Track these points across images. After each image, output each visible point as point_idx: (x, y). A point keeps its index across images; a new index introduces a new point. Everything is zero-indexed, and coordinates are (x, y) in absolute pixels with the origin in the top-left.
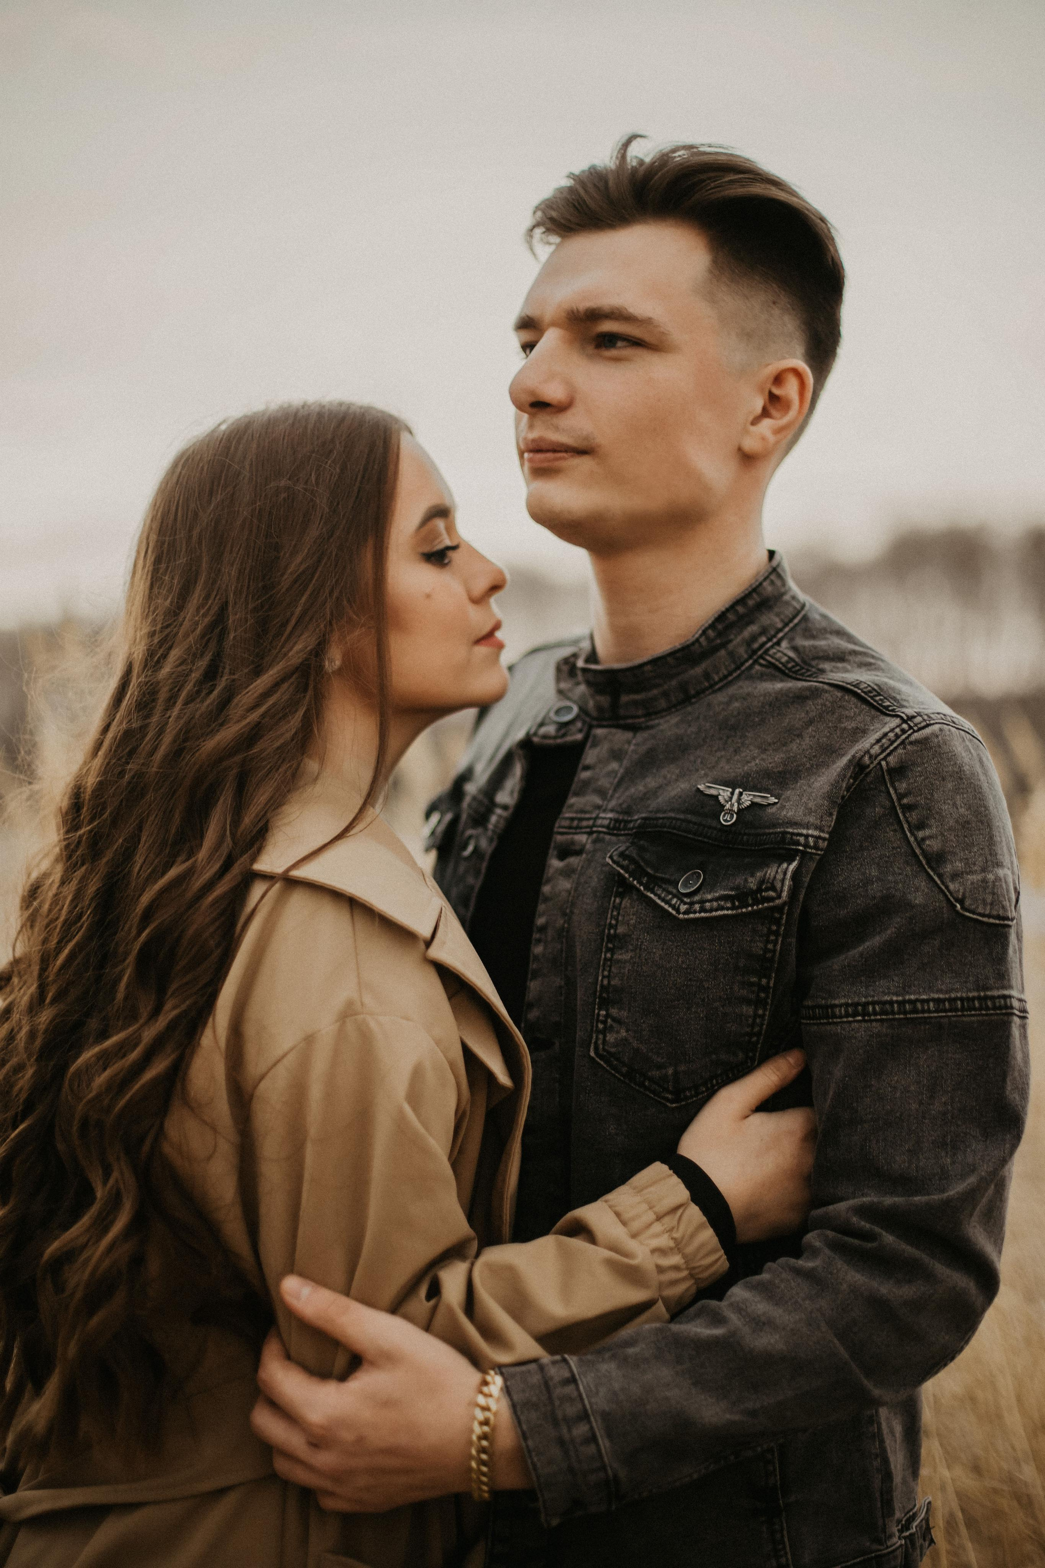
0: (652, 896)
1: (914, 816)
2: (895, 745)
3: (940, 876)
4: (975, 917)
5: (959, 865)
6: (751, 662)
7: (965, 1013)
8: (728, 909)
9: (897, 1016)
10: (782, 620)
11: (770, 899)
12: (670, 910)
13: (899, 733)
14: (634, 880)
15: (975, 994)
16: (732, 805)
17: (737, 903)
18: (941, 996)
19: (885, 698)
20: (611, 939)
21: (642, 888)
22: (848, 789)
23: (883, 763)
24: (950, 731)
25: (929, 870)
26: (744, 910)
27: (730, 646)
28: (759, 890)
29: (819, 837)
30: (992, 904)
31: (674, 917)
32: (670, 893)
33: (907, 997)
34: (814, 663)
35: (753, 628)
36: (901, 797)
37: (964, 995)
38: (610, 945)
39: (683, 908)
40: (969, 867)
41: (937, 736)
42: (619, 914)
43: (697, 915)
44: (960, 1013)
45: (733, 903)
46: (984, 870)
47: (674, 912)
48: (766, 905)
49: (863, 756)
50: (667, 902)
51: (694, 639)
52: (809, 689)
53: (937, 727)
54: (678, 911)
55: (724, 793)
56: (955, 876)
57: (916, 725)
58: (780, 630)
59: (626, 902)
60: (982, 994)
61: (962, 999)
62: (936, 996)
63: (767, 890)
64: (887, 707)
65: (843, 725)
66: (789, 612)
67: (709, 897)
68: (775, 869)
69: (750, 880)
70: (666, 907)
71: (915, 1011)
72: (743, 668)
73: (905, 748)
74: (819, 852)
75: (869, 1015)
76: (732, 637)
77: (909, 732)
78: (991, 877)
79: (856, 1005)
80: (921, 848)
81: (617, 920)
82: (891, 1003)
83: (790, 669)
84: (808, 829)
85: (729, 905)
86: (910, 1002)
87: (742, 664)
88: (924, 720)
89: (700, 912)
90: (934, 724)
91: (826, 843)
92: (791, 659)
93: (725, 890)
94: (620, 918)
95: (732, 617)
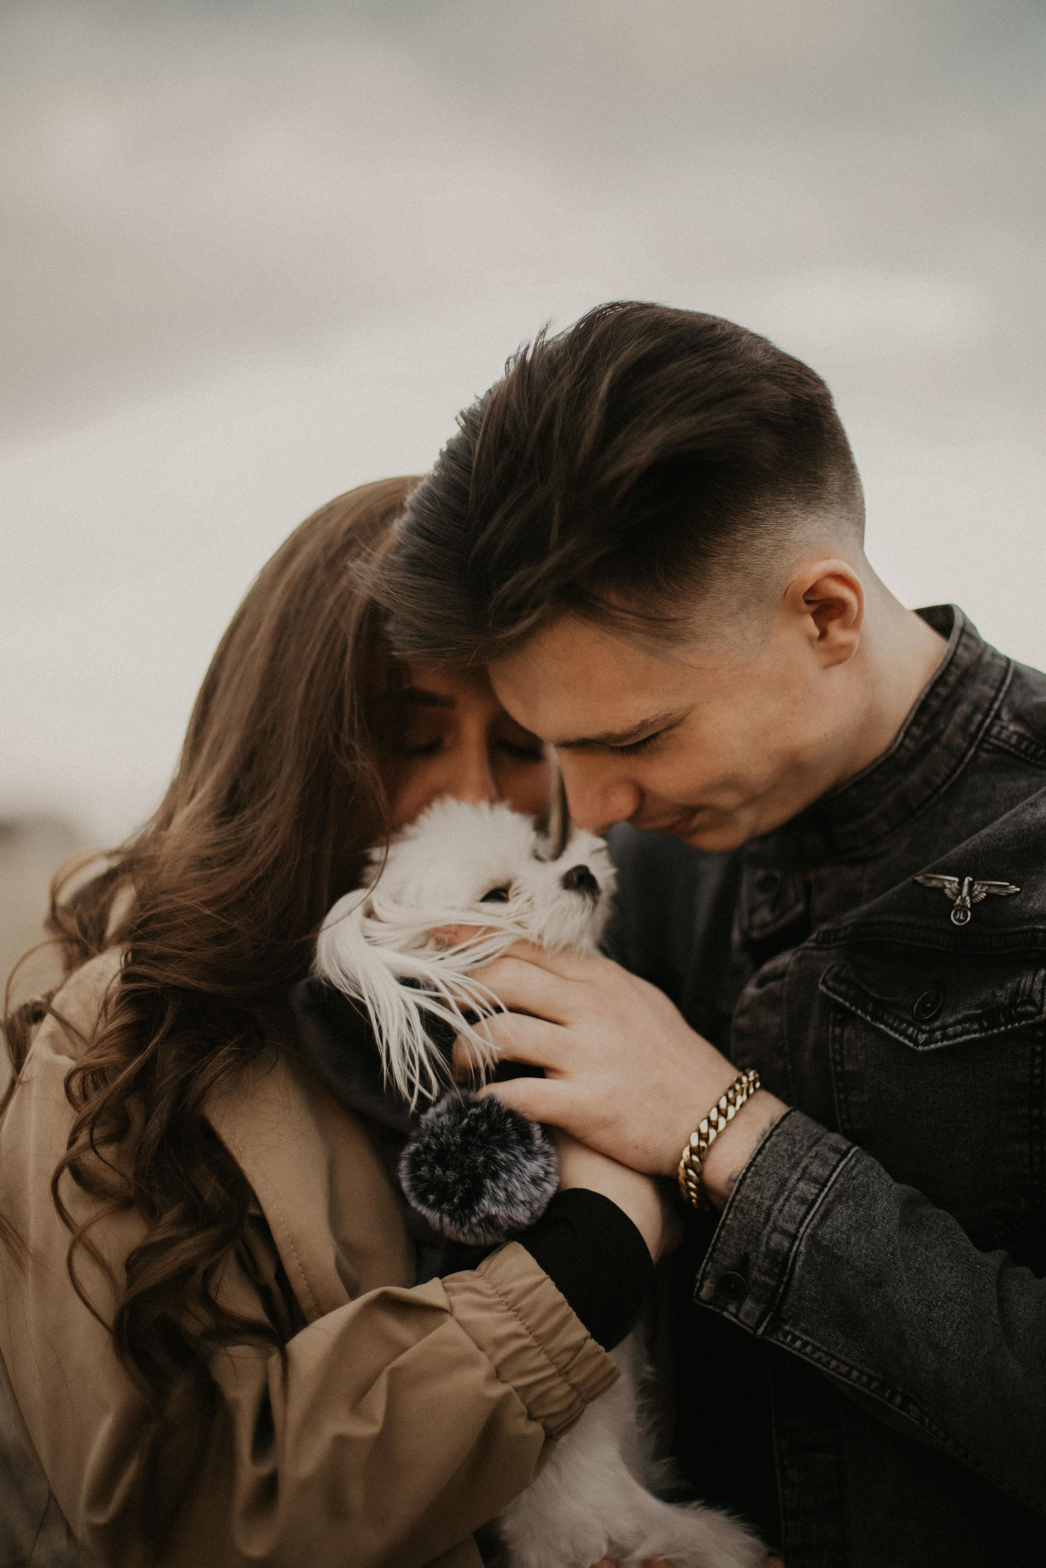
0: (882, 1026)
6: (973, 750)
8: (975, 1032)
10: (992, 687)
11: (1028, 1016)
12: (907, 1042)
14: (857, 1009)
17: (986, 1024)
20: (840, 1077)
21: (868, 1018)
26: (995, 1031)
27: (944, 739)
28: (1013, 1004)
31: (912, 1050)
32: (903, 1021)
35: (964, 708)
38: (841, 1085)
39: (922, 1038)
43: (939, 1044)
45: (981, 1024)
47: (911, 1045)
48: (1023, 1023)
50: (903, 1033)
51: (896, 746)
54: (915, 1042)
58: (992, 700)
59: (849, 1033)
63: (1023, 1004)
66: (996, 674)
67: (952, 1020)
68: (1030, 978)
69: (999, 993)
70: (901, 1039)
72: (966, 760)
76: (942, 726)
81: (841, 1055)
83: (1025, 752)
85: (976, 1027)
87: (964, 755)
89: (942, 1040)
92: (1021, 737)
93: (969, 1009)
94: (845, 1053)
95: (935, 703)
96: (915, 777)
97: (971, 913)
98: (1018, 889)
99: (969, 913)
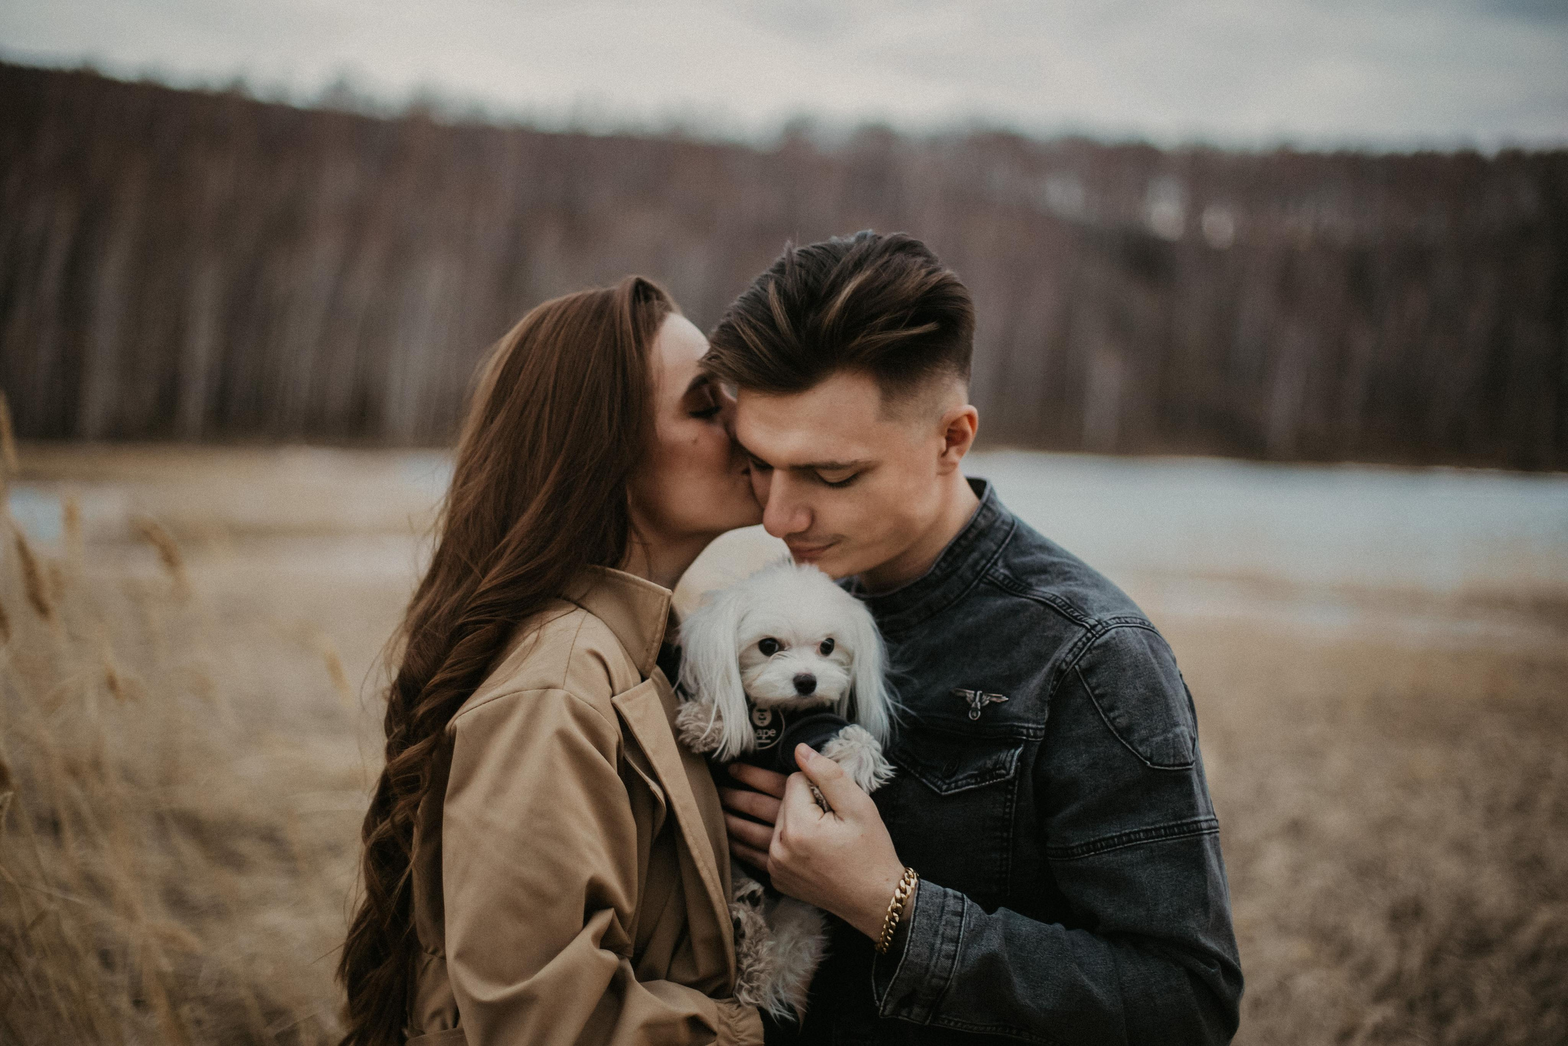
0: (924, 781)
1: (1105, 702)
2: (1084, 652)
3: (1131, 743)
4: (1162, 768)
5: (1143, 732)
6: (976, 581)
7: (1168, 838)
8: (972, 784)
9: (1118, 847)
10: (995, 544)
11: (1003, 776)
12: (936, 789)
13: (1086, 641)
14: (911, 769)
15: (1174, 823)
17: (979, 779)
18: (1148, 827)
19: (1075, 610)
21: (917, 775)
22: (1053, 689)
23: (1077, 667)
24: (1124, 631)
25: (1122, 741)
26: (983, 784)
27: (960, 572)
28: (994, 769)
29: (1037, 729)
30: (1174, 756)
31: (939, 795)
32: (935, 777)
33: (1123, 832)
34: (1024, 577)
35: (975, 555)
36: (1093, 689)
37: (1166, 825)
39: (944, 787)
40: (1153, 732)
41: (1114, 638)
44: (1164, 838)
45: (976, 780)
46: (1165, 731)
47: (938, 791)
48: (1000, 780)
49: (1061, 664)
50: (934, 785)
51: (930, 572)
52: (1020, 604)
53: (1113, 631)
54: (940, 789)
56: (1142, 741)
57: (1097, 633)
58: (995, 552)
60: (1179, 822)
61: (1164, 828)
62: (1144, 828)
63: (1000, 769)
64: (1076, 617)
65: (1045, 634)
66: (1001, 535)
67: (961, 777)
68: (1005, 754)
69: (988, 762)
70: (932, 789)
71: (1130, 841)
72: (972, 587)
73: (1091, 653)
74: (1039, 740)
75: (1099, 850)
76: (960, 564)
77: (1093, 640)
78: (1170, 735)
79: (1087, 844)
80: (1114, 726)
82: (1112, 838)
83: (1006, 586)
84: (1028, 722)
85: (973, 781)
86: (1125, 834)
87: (971, 583)
88: (1104, 627)
89: (955, 789)
90: (1111, 629)
91: (1043, 731)
92: (1006, 576)
93: (972, 770)
95: (958, 550)
96: (938, 593)
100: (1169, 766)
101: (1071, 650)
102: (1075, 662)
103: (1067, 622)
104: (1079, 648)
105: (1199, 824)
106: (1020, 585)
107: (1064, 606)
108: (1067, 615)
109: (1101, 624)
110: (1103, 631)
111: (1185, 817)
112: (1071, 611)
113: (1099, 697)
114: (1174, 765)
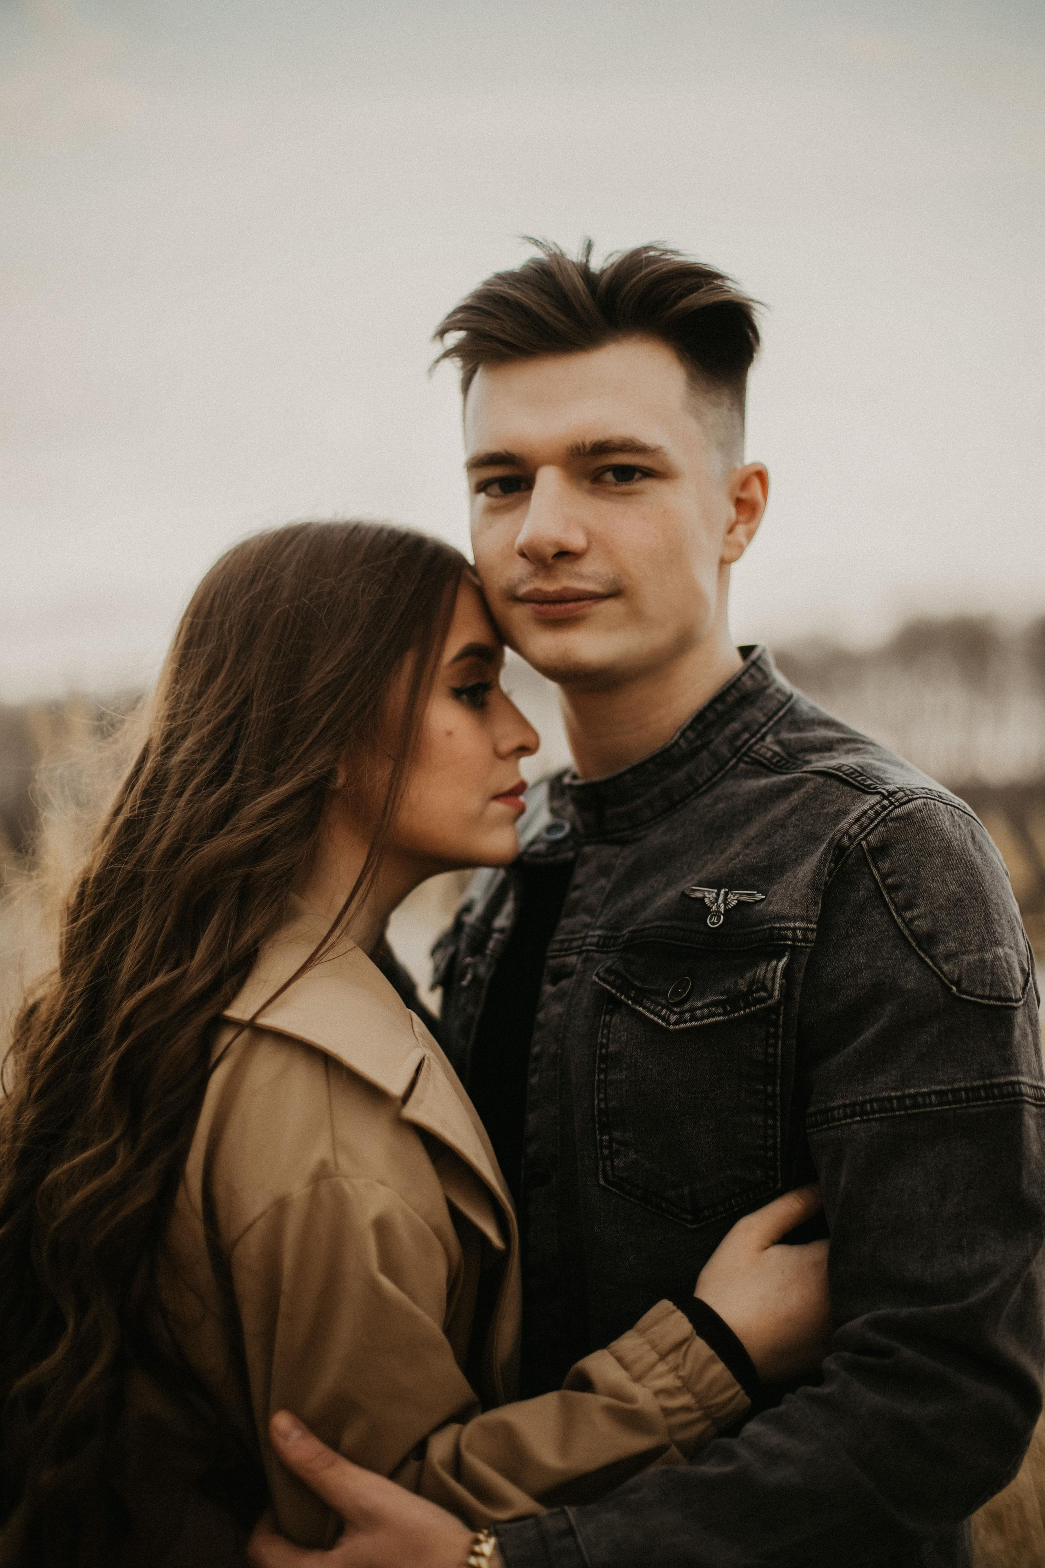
0: (641, 1009)
1: (900, 897)
2: (875, 822)
3: (932, 958)
4: (973, 999)
5: (952, 945)
6: (734, 760)
7: (971, 1104)
8: (719, 1015)
9: (897, 1113)
10: (765, 715)
11: (762, 1000)
12: (660, 1021)
13: (880, 810)
14: (621, 995)
15: (980, 1083)
16: (719, 907)
17: (728, 1008)
18: (944, 1088)
19: (868, 778)
20: (603, 1059)
21: (630, 1002)
22: (830, 874)
23: (864, 843)
24: (935, 805)
25: (920, 952)
26: (736, 1014)
27: (712, 747)
28: (750, 992)
29: (807, 929)
30: (992, 985)
31: (666, 1029)
32: (659, 1004)
33: (906, 1092)
34: (800, 756)
35: (736, 726)
36: (884, 877)
37: (968, 1085)
38: (603, 1066)
39: (673, 1018)
40: (965, 946)
41: (921, 811)
42: (609, 1032)
43: (688, 1024)
44: (965, 1105)
45: (725, 1009)
46: (981, 949)
47: (664, 1024)
48: (758, 1006)
49: (841, 838)
50: (656, 1014)
51: (673, 741)
52: (793, 780)
53: (920, 802)
54: (668, 1022)
55: (709, 895)
56: (949, 957)
57: (897, 800)
58: (764, 725)
59: (616, 1019)
60: (988, 1082)
61: (966, 1089)
62: (938, 1088)
63: (757, 991)
64: (868, 786)
65: (825, 811)
66: (773, 704)
67: (699, 1004)
68: (764, 968)
69: (740, 981)
70: (656, 1019)
71: (916, 1105)
72: (727, 767)
73: (886, 826)
74: (809, 945)
75: (868, 1115)
76: (713, 736)
77: (890, 809)
78: (989, 956)
80: (910, 930)
81: (608, 1039)
82: (890, 1099)
83: (775, 764)
84: (795, 921)
85: (720, 1010)
86: (910, 1096)
87: (727, 763)
88: (907, 795)
89: (691, 1021)
90: (917, 798)
91: (815, 934)
92: (776, 754)
93: (715, 995)
94: (611, 1036)
95: (711, 716)
96: (681, 775)
97: (724, 917)
98: (764, 897)
99: (722, 917)
100: (982, 997)
101: (857, 820)
102: (862, 836)
103: (855, 792)
104: (869, 818)
105: (1017, 1087)
106: (794, 763)
107: (852, 773)
108: (857, 784)
109: (904, 791)
110: (904, 800)
111: (999, 1076)
112: (864, 780)
113: (893, 888)
114: (989, 998)
